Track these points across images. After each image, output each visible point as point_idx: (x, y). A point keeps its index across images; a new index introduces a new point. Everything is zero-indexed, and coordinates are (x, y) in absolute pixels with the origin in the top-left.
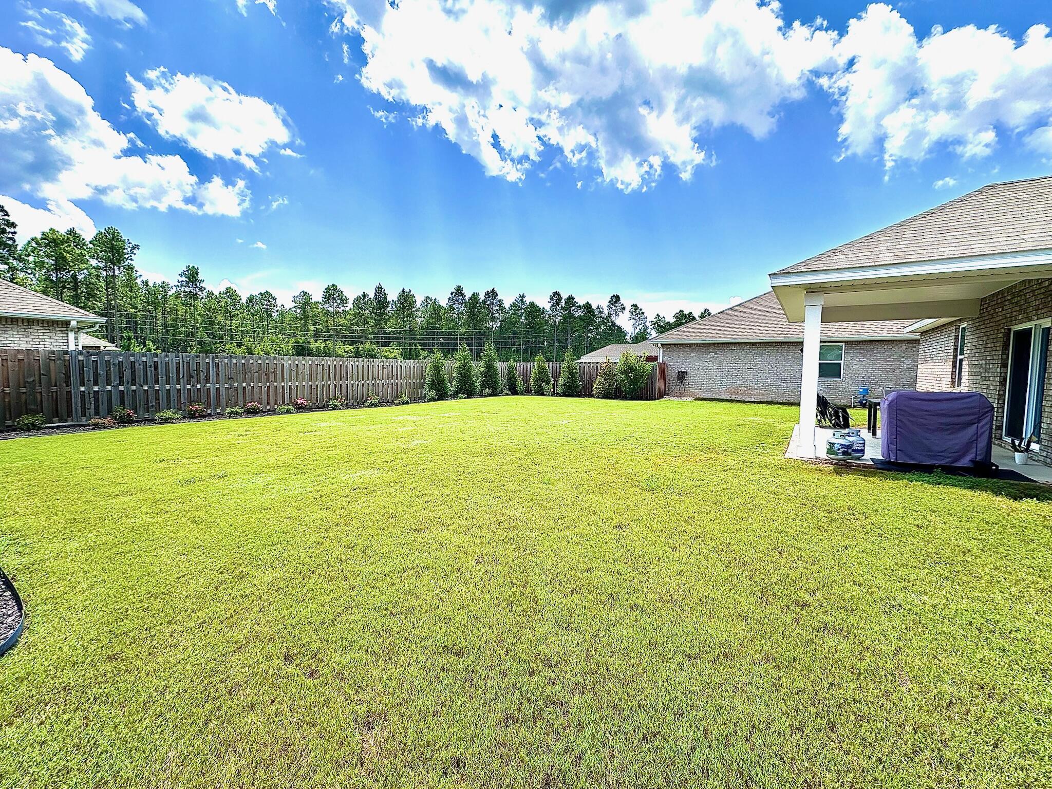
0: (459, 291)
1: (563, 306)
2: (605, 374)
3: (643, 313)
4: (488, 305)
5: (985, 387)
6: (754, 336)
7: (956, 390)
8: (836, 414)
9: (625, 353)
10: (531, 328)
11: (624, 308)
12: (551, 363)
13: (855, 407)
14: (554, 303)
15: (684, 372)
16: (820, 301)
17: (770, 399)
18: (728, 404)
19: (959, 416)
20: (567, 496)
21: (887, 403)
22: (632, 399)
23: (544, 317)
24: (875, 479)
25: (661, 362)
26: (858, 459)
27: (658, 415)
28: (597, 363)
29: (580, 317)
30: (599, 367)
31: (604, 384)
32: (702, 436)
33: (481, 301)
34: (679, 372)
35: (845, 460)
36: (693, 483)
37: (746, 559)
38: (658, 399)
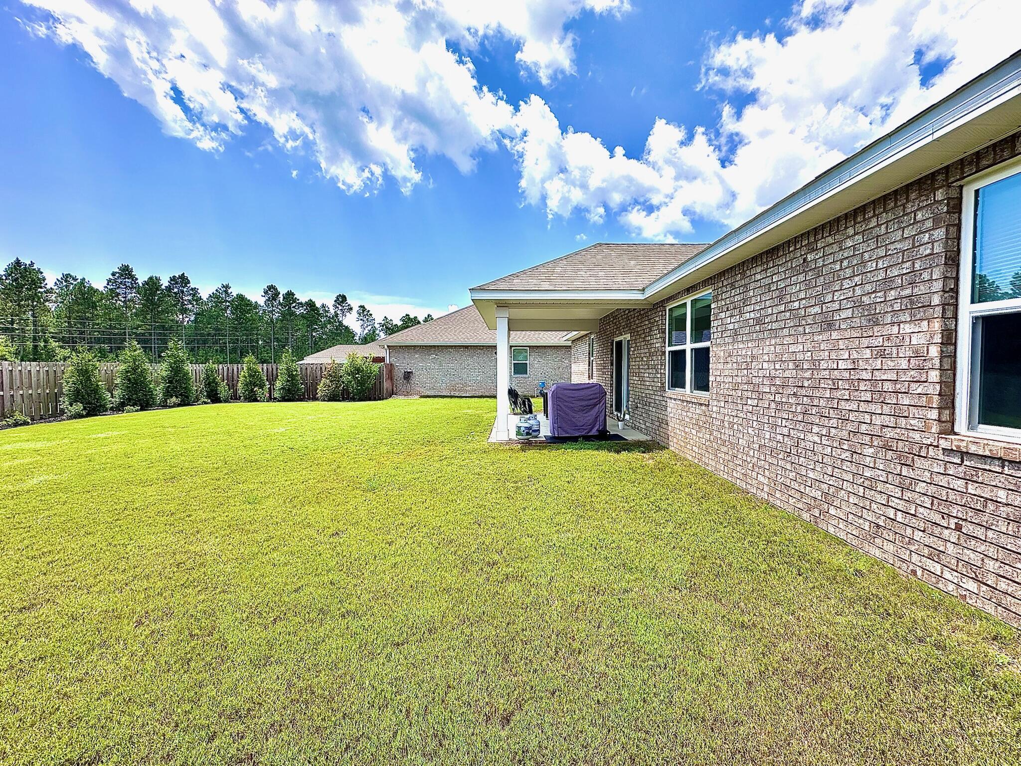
0: (126, 272)
1: (281, 301)
2: (330, 375)
3: (371, 315)
4: (175, 293)
5: (604, 379)
6: (466, 340)
7: (591, 381)
8: (524, 402)
9: (351, 354)
10: (240, 324)
11: (351, 309)
12: (265, 365)
13: (537, 396)
14: (269, 298)
15: (410, 372)
16: (506, 313)
17: (481, 394)
18: (448, 400)
19: (590, 399)
20: (277, 514)
21: (551, 393)
22: (361, 400)
23: (257, 313)
24: (546, 452)
25: (388, 362)
26: (536, 437)
27: (385, 414)
28: (322, 364)
29: (302, 315)
30: (323, 369)
31: (330, 386)
32: (424, 431)
33: (163, 287)
34: (405, 372)
35: (528, 439)
36: (413, 476)
37: (452, 537)
38: (386, 399)
